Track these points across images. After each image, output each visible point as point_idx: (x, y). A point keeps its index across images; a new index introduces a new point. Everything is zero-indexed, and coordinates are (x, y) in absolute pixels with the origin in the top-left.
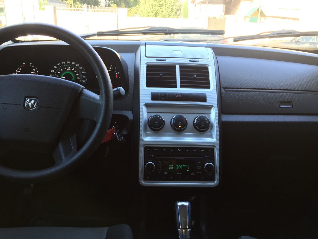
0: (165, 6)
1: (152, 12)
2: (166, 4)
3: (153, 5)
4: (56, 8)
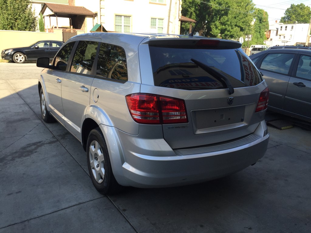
0: (20, 20)
2: (20, 18)
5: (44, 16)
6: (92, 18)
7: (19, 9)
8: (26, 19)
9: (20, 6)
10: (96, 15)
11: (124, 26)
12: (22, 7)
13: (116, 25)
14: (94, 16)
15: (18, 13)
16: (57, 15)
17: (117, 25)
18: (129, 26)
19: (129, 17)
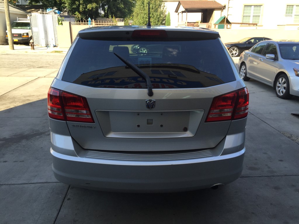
0: (153, 18)
1: (143, 23)
2: (153, 17)
3: (143, 18)
4: (71, 23)
5: (179, 13)
6: (221, 11)
7: (152, 9)
8: (158, 17)
9: (154, 6)
10: (224, 7)
11: (253, 16)
12: (155, 6)
13: (243, 16)
14: (222, 8)
15: (152, 12)
16: (188, 11)
17: (245, 16)
18: (258, 16)
19: (260, 6)
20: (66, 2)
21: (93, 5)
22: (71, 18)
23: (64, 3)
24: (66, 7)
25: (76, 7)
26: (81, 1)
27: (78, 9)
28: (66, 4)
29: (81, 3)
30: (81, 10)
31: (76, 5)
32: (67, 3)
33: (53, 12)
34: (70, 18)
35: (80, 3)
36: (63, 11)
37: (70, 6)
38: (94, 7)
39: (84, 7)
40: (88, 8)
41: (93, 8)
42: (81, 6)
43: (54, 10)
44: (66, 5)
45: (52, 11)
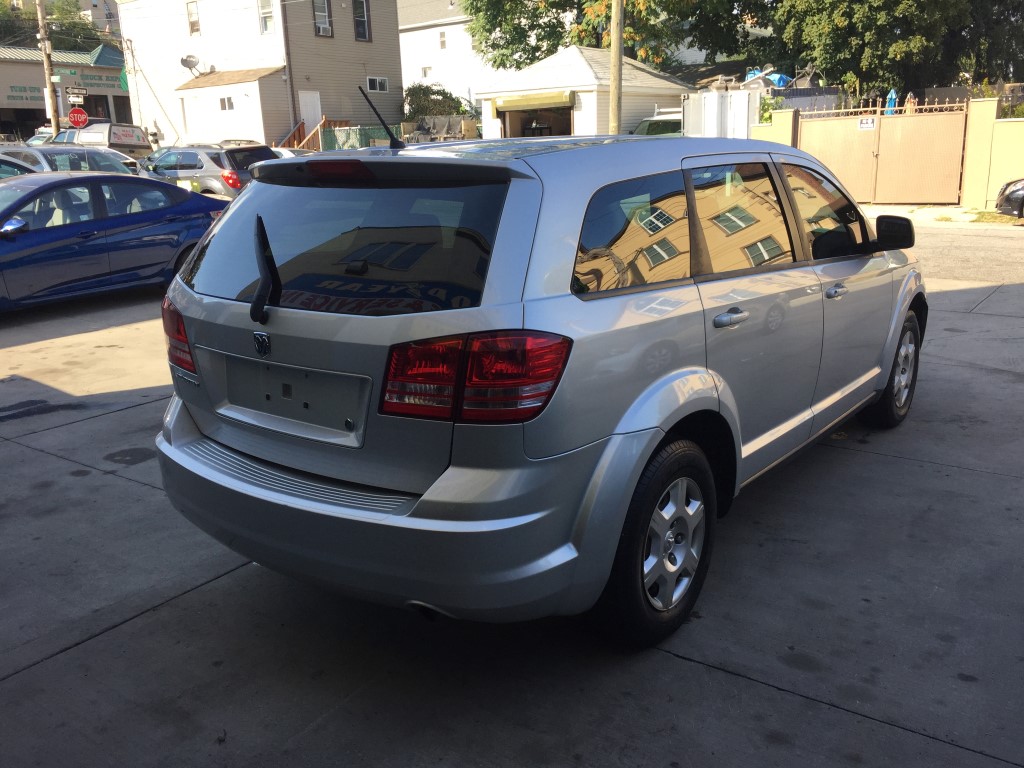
4: (802, 113)
20: (816, 45)
21: (912, 45)
22: (820, 94)
23: (810, 47)
24: (814, 60)
25: (848, 57)
26: (868, 33)
27: (853, 64)
28: (814, 48)
29: (866, 41)
30: (864, 64)
31: (852, 48)
32: (819, 46)
33: (761, 81)
34: (814, 98)
35: (864, 41)
36: (799, 73)
37: (828, 56)
38: (915, 51)
39: (880, 53)
40: (891, 56)
41: (909, 55)
42: (868, 51)
43: (766, 75)
44: (816, 54)
45: (759, 78)
